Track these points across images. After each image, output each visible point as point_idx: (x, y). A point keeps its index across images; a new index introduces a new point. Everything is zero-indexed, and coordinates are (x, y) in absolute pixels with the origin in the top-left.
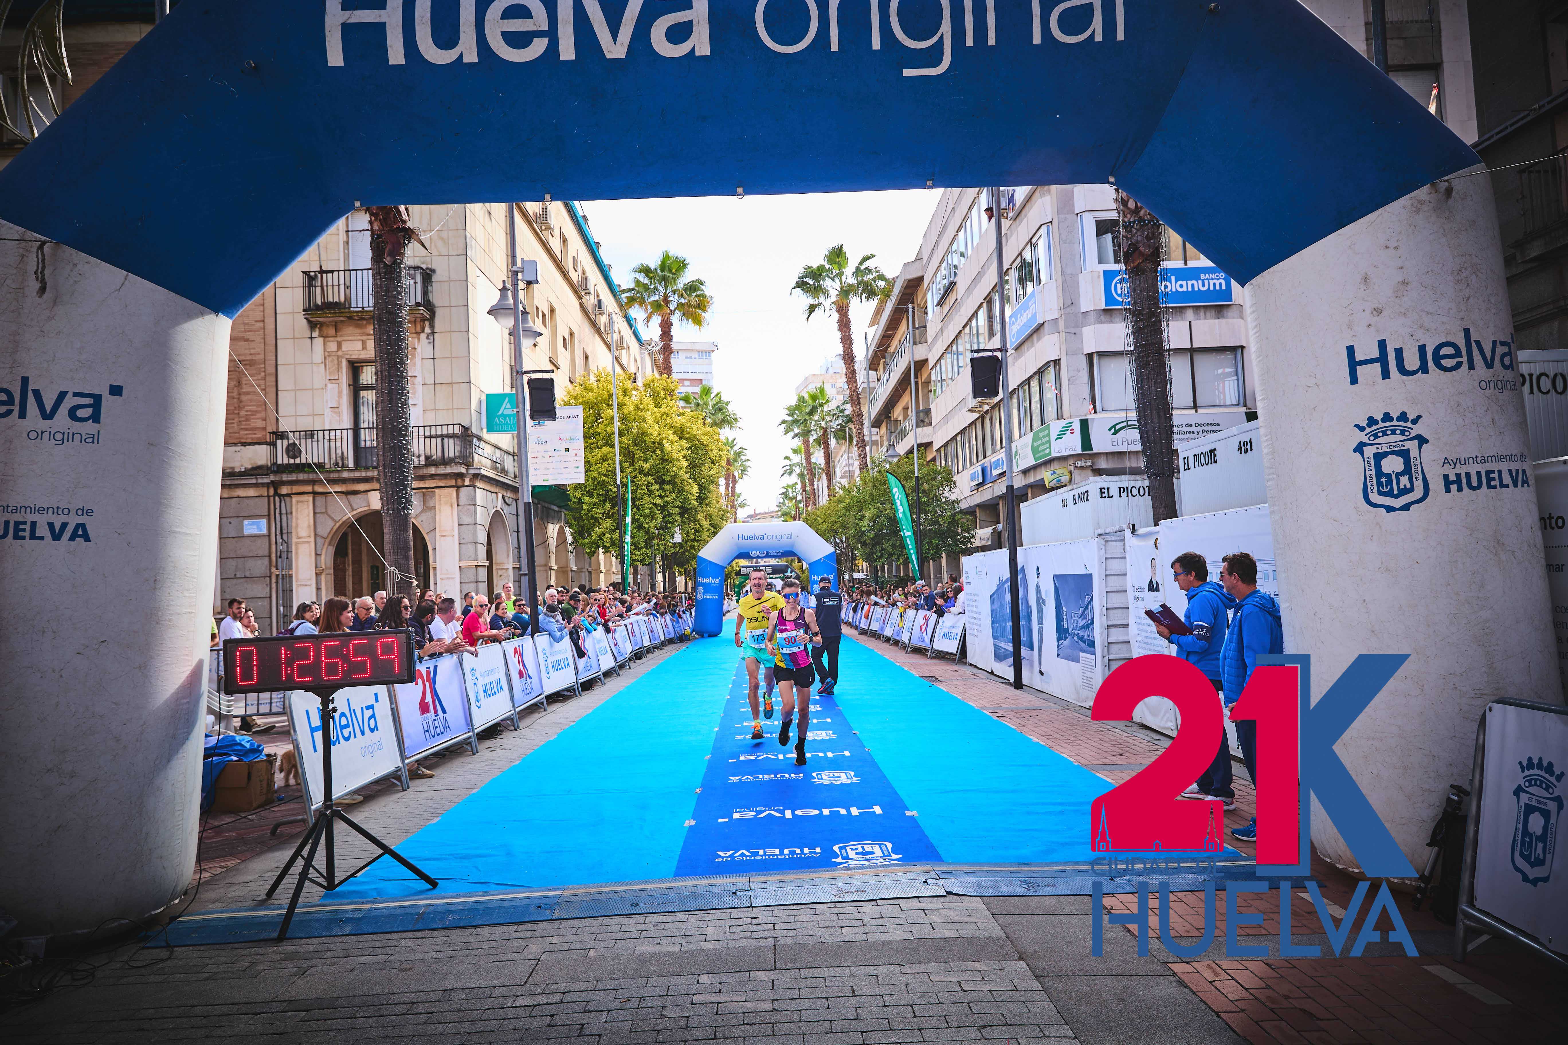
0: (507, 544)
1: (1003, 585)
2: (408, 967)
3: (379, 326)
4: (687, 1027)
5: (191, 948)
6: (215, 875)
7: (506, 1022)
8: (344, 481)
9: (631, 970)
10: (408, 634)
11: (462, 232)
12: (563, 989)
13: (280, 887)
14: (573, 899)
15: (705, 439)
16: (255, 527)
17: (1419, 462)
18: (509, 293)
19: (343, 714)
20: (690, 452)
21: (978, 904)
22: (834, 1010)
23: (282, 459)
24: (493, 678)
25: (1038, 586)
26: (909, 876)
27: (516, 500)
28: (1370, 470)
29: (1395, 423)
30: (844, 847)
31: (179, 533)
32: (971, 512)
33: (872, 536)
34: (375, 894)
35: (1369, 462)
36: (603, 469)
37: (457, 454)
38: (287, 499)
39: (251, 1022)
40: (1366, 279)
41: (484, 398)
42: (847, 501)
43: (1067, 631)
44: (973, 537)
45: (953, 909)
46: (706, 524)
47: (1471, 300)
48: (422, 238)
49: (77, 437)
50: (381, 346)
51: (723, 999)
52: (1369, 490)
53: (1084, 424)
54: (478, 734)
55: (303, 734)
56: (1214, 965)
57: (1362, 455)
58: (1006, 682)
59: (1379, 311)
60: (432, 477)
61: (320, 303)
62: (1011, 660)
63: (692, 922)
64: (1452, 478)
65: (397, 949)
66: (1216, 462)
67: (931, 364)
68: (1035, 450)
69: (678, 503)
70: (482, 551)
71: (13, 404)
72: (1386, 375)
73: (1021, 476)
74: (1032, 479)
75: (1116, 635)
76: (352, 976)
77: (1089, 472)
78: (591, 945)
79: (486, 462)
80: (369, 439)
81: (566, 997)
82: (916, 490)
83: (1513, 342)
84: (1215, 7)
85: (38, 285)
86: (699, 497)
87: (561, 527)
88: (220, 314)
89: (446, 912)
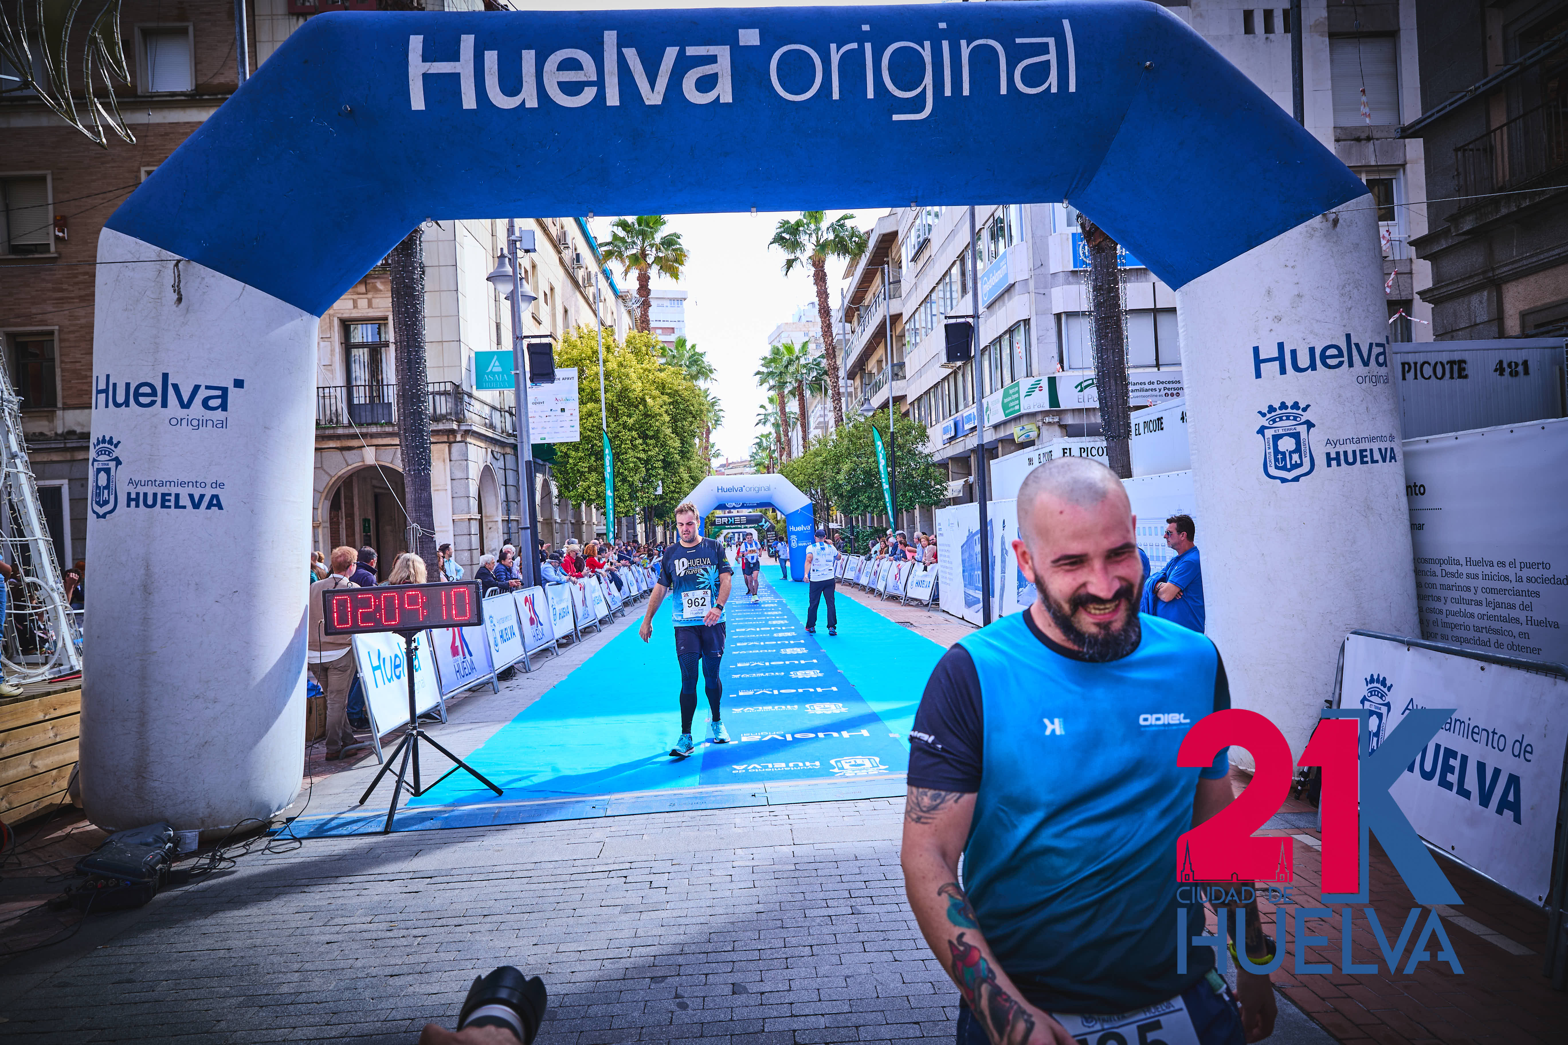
0: (496, 496)
1: (974, 536)
2: (500, 848)
3: (398, 299)
4: (732, 881)
8: (339, 437)
9: (680, 847)
12: (629, 860)
14: (621, 800)
15: (686, 394)
20: (672, 407)
24: (507, 625)
27: (504, 455)
29: (1289, 410)
30: (840, 761)
32: (943, 464)
33: (849, 488)
36: (588, 425)
37: (449, 411)
40: (1269, 292)
41: (473, 355)
42: (824, 455)
44: (946, 489)
46: (686, 476)
47: (1353, 310)
49: (210, 423)
50: (399, 318)
53: (1052, 381)
54: (497, 675)
57: (1264, 436)
59: (1279, 319)
62: (980, 607)
63: (722, 815)
64: (1333, 455)
65: (486, 837)
66: (1162, 429)
67: (905, 318)
68: (1005, 407)
69: (661, 457)
70: (474, 504)
71: (156, 396)
72: (1283, 371)
73: (993, 430)
74: (1002, 434)
76: (457, 855)
77: (1057, 428)
78: (643, 832)
79: (476, 419)
80: (361, 397)
81: (633, 865)
82: (891, 444)
83: (1388, 343)
84: (1150, 65)
85: (175, 296)
86: (681, 451)
87: (545, 481)
88: (314, 316)
89: (516, 812)
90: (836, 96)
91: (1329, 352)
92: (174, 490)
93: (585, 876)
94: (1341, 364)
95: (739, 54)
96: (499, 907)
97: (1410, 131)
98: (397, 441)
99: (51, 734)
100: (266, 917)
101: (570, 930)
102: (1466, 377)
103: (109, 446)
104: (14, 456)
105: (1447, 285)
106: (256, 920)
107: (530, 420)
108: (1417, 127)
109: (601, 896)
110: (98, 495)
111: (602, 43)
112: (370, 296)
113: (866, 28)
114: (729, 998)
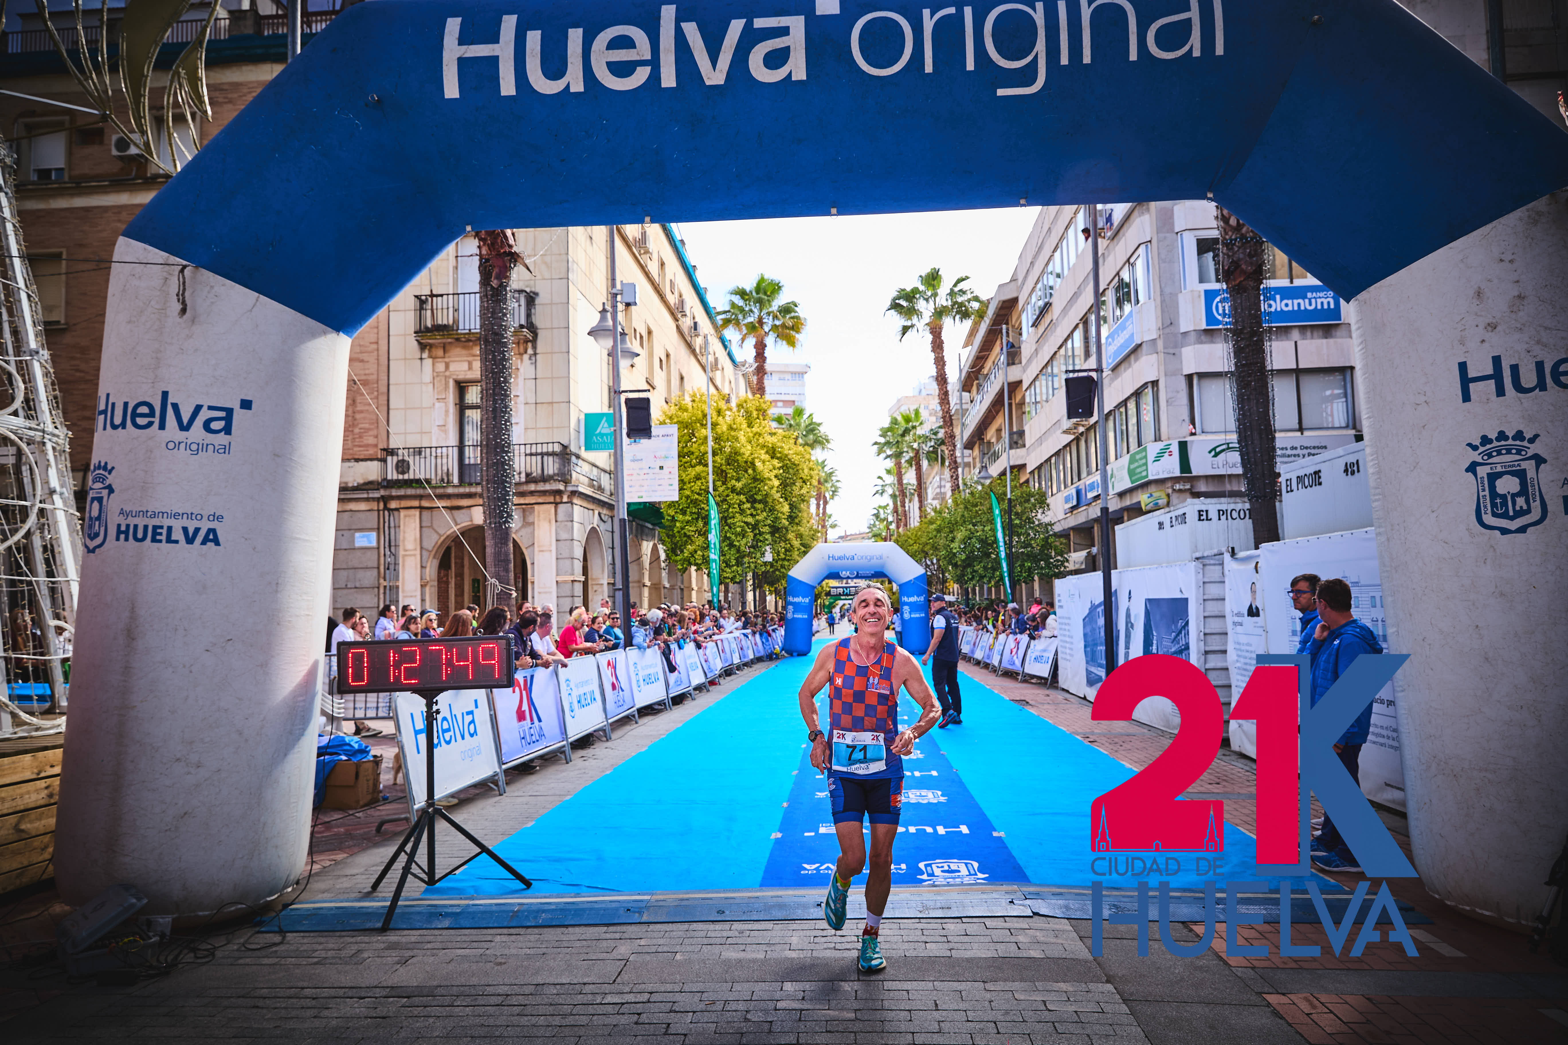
0: (603, 559)
1: (1097, 608)
2: (503, 961)
3: (486, 346)
4: (770, 1031)
5: (302, 934)
6: (325, 867)
7: (595, 1018)
8: (449, 496)
9: (716, 974)
10: (508, 640)
11: (564, 257)
12: (650, 990)
13: (384, 880)
14: (661, 903)
15: (796, 459)
16: (365, 539)
18: (609, 315)
19: (445, 719)
20: (781, 471)
21: (1066, 926)
22: (916, 1022)
23: (392, 475)
24: (587, 689)
26: (995, 895)
27: (612, 517)
28: (1484, 490)
29: (1510, 442)
30: (930, 865)
31: (299, 539)
32: (1065, 535)
33: (963, 557)
34: (472, 892)
35: (1482, 483)
36: (696, 488)
37: (556, 471)
38: (396, 513)
39: (356, 1005)
40: (1479, 294)
41: (582, 417)
42: (938, 523)
44: (1067, 560)
45: (1040, 930)
46: (796, 543)
48: (527, 261)
49: (211, 448)
50: (486, 366)
51: (806, 1006)
52: (1483, 512)
53: (1183, 446)
54: (571, 744)
55: (407, 738)
56: (1311, 998)
57: (1475, 475)
59: (1492, 327)
60: (532, 493)
61: (429, 325)
63: (777, 932)
65: (493, 944)
66: (1320, 484)
67: (1025, 385)
68: (1131, 473)
69: (769, 522)
70: (578, 566)
71: (154, 417)
73: (1119, 499)
74: (1128, 501)
75: (1214, 661)
76: (451, 967)
77: (1188, 496)
78: (678, 948)
79: (584, 480)
80: (473, 457)
81: (654, 998)
82: (1009, 511)
84: (1319, 20)
85: (179, 307)
86: (790, 517)
87: (655, 546)
88: (341, 333)
89: (538, 911)
90: (929, 68)
91: (1563, 368)
92: (166, 522)
95: (814, 24)
103: (103, 472)
104: (53, 492)
107: (626, 481)
111: (659, 18)
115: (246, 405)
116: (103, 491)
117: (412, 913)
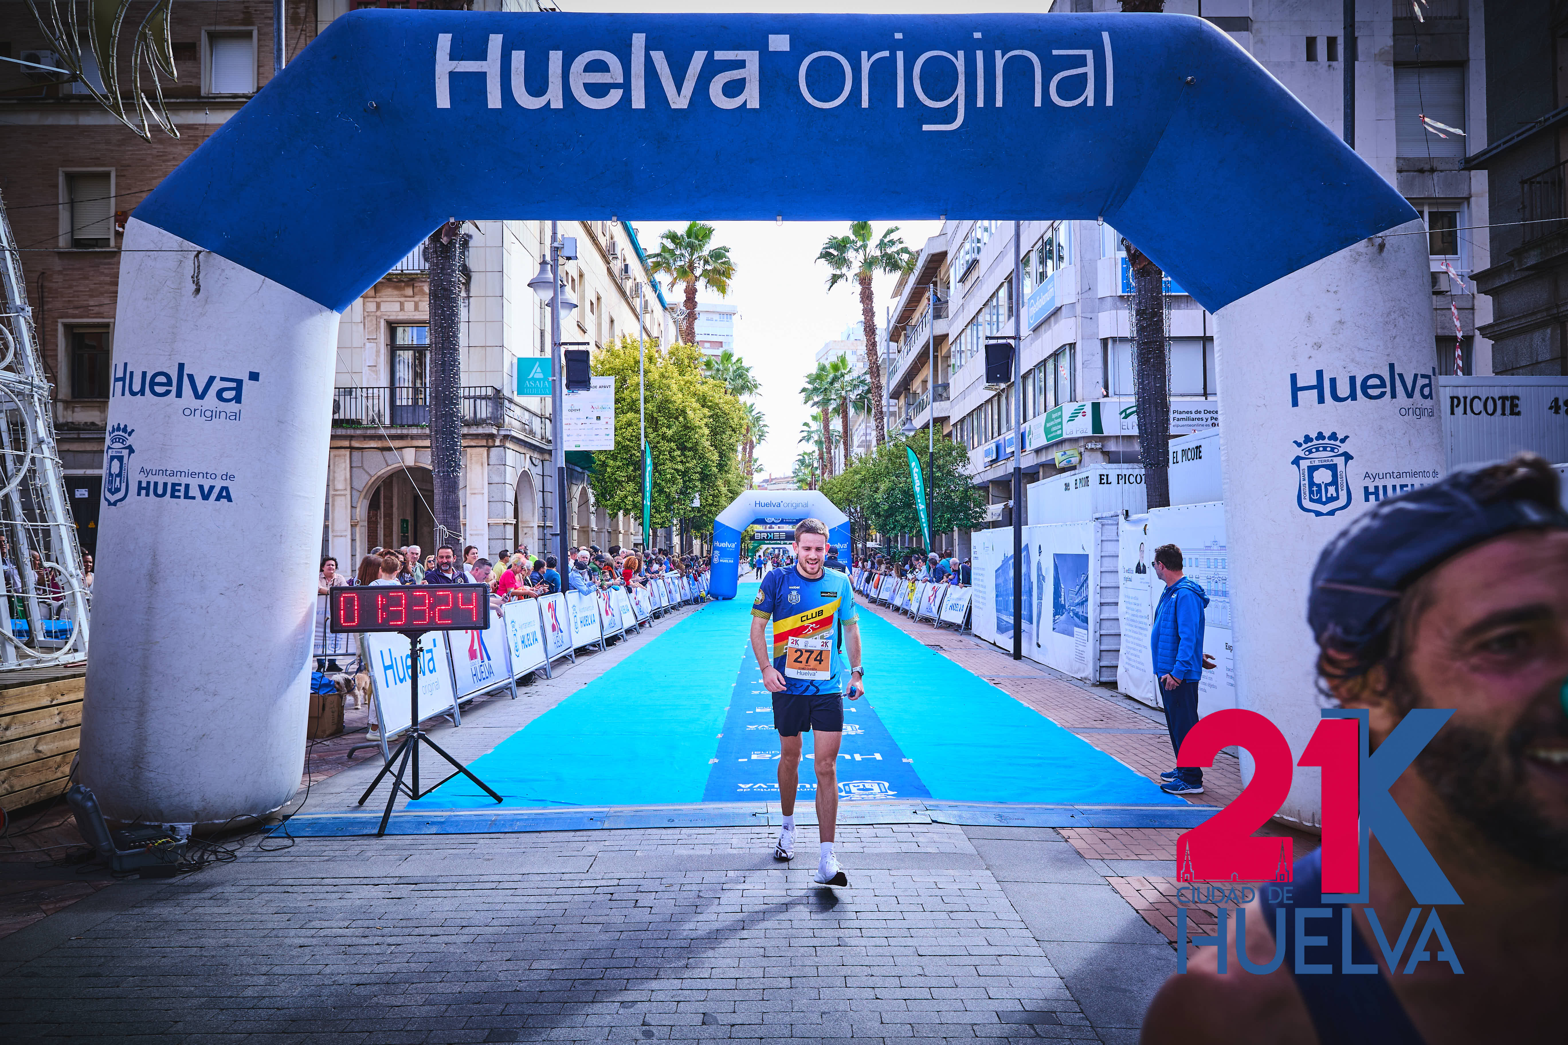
0: (533, 502)
1: (1008, 560)
5: (308, 839)
7: (576, 896)
8: (381, 437)
9: (672, 866)
12: (618, 877)
13: (370, 797)
14: (619, 814)
15: (726, 408)
17: (1344, 475)
20: (712, 420)
21: (958, 830)
24: (529, 630)
25: (1039, 563)
26: (902, 807)
27: (543, 461)
28: (1304, 480)
29: (1326, 441)
30: (848, 785)
32: (984, 487)
33: (886, 508)
34: (450, 806)
35: (1303, 474)
36: (628, 434)
37: (489, 415)
40: (1309, 318)
41: (515, 361)
42: (863, 473)
43: (1063, 606)
44: (985, 512)
45: (936, 833)
46: (724, 490)
47: (1397, 339)
49: (223, 414)
51: (747, 887)
53: (1096, 407)
54: (517, 681)
56: (1143, 880)
58: (1006, 652)
59: (1318, 346)
60: (465, 436)
62: (1011, 633)
63: (720, 835)
64: (1371, 490)
65: (478, 845)
66: (1200, 458)
67: (951, 339)
68: (1047, 431)
69: (699, 470)
70: (510, 509)
71: (171, 386)
72: (1321, 400)
73: (1034, 455)
74: (1043, 458)
75: (1107, 613)
76: (446, 862)
77: (1099, 455)
78: (637, 847)
79: (516, 424)
80: (404, 398)
81: (622, 882)
82: (931, 464)
83: (1434, 374)
84: (1192, 80)
85: (194, 287)
86: (719, 464)
87: (583, 488)
88: (334, 311)
89: (513, 820)
90: (865, 104)
91: (1371, 382)
92: (184, 481)
93: (571, 891)
94: (1383, 394)
95: (768, 59)
96: (480, 918)
97: (1474, 163)
98: (427, 443)
99: (57, 719)
100: (245, 916)
101: (547, 946)
102: (1518, 413)
103: (123, 434)
104: (41, 442)
105: (1509, 321)
106: (234, 918)
107: (564, 427)
108: (1482, 159)
109: (584, 913)
110: (110, 482)
111: (630, 45)
112: (416, 299)
113: (899, 36)
114: (698, 1029)
115: (254, 376)
116: (123, 450)
117: (402, 822)
